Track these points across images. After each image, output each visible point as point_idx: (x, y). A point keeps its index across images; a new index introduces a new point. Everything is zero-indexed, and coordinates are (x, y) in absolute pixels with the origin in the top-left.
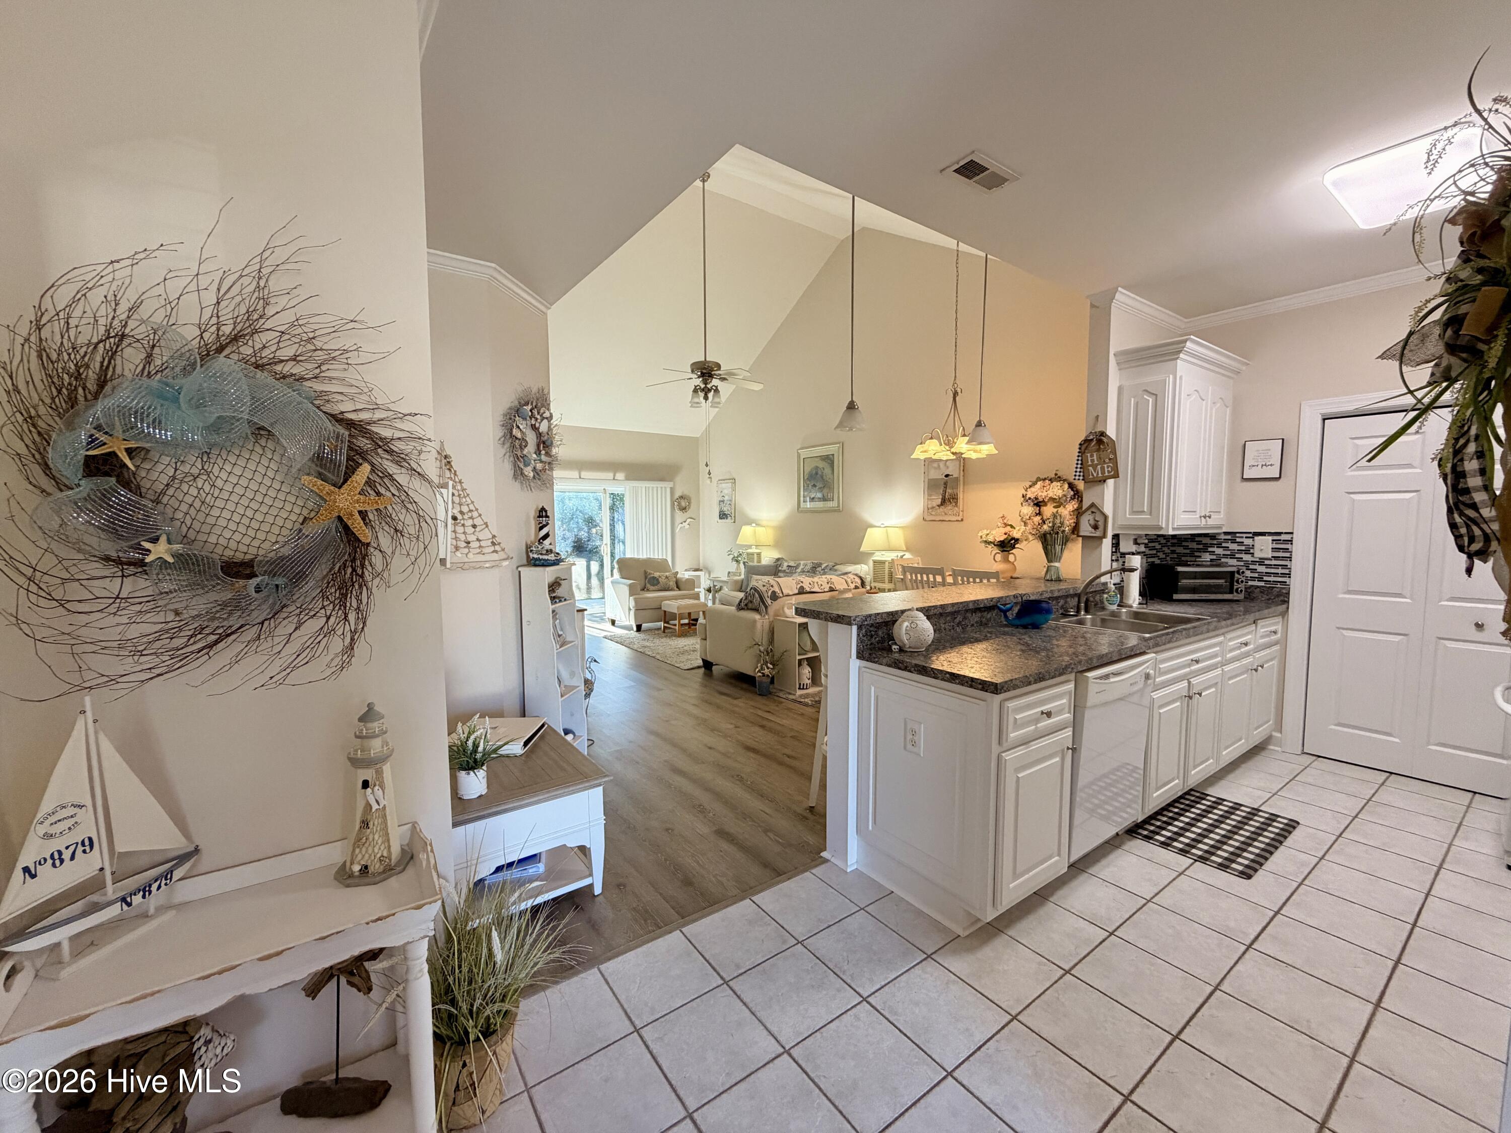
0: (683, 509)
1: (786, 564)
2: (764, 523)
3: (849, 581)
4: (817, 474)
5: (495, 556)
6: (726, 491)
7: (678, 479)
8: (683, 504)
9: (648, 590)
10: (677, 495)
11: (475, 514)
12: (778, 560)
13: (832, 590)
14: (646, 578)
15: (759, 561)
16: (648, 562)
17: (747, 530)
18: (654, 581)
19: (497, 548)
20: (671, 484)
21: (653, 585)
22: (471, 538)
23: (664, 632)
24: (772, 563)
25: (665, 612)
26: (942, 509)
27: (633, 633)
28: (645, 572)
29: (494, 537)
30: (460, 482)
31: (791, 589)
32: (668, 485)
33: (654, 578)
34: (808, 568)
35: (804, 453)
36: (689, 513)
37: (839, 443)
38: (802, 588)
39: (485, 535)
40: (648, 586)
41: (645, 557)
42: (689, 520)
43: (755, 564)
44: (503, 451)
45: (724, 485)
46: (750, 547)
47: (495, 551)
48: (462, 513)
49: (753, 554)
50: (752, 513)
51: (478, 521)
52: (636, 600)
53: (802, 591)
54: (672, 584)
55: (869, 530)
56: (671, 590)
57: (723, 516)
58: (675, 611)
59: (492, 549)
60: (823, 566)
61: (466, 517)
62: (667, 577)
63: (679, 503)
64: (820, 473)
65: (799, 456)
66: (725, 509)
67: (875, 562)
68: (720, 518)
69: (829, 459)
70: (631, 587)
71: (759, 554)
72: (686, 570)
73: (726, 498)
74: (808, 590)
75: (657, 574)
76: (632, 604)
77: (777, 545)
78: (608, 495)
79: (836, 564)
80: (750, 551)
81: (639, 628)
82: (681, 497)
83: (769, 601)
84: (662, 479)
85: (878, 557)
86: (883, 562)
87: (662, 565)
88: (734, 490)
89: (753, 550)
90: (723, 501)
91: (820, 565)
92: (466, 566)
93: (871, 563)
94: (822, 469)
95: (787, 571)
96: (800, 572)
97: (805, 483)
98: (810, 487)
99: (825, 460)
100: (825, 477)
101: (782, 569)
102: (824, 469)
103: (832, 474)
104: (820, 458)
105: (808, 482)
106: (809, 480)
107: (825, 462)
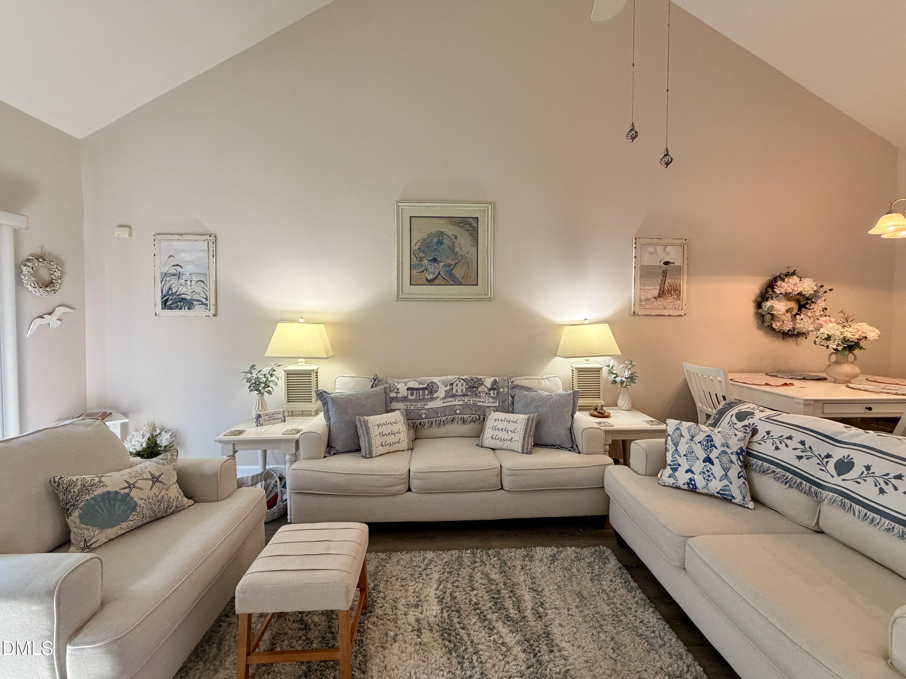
0: (44, 285)
1: (399, 388)
2: (306, 317)
6: (184, 257)
8: (44, 272)
10: (29, 253)
26: (660, 302)
35: (413, 209)
36: (60, 296)
37: (487, 203)
42: (61, 310)
45: (178, 244)
49: (301, 373)
54: (172, 494)
56: (173, 514)
57: (174, 302)
64: (446, 241)
65: (399, 212)
66: (183, 290)
68: (165, 305)
69: (466, 224)
71: (316, 373)
73: (186, 269)
77: (345, 354)
80: (291, 368)
82: (40, 256)
88: (213, 254)
89: (303, 366)
90: (175, 276)
94: (453, 238)
95: (410, 397)
96: (446, 397)
97: (413, 256)
98: (426, 262)
99: (458, 223)
100: (457, 250)
101: (399, 395)
102: (456, 238)
103: (473, 245)
104: (447, 220)
105: (420, 254)
106: (425, 253)
107: (460, 227)
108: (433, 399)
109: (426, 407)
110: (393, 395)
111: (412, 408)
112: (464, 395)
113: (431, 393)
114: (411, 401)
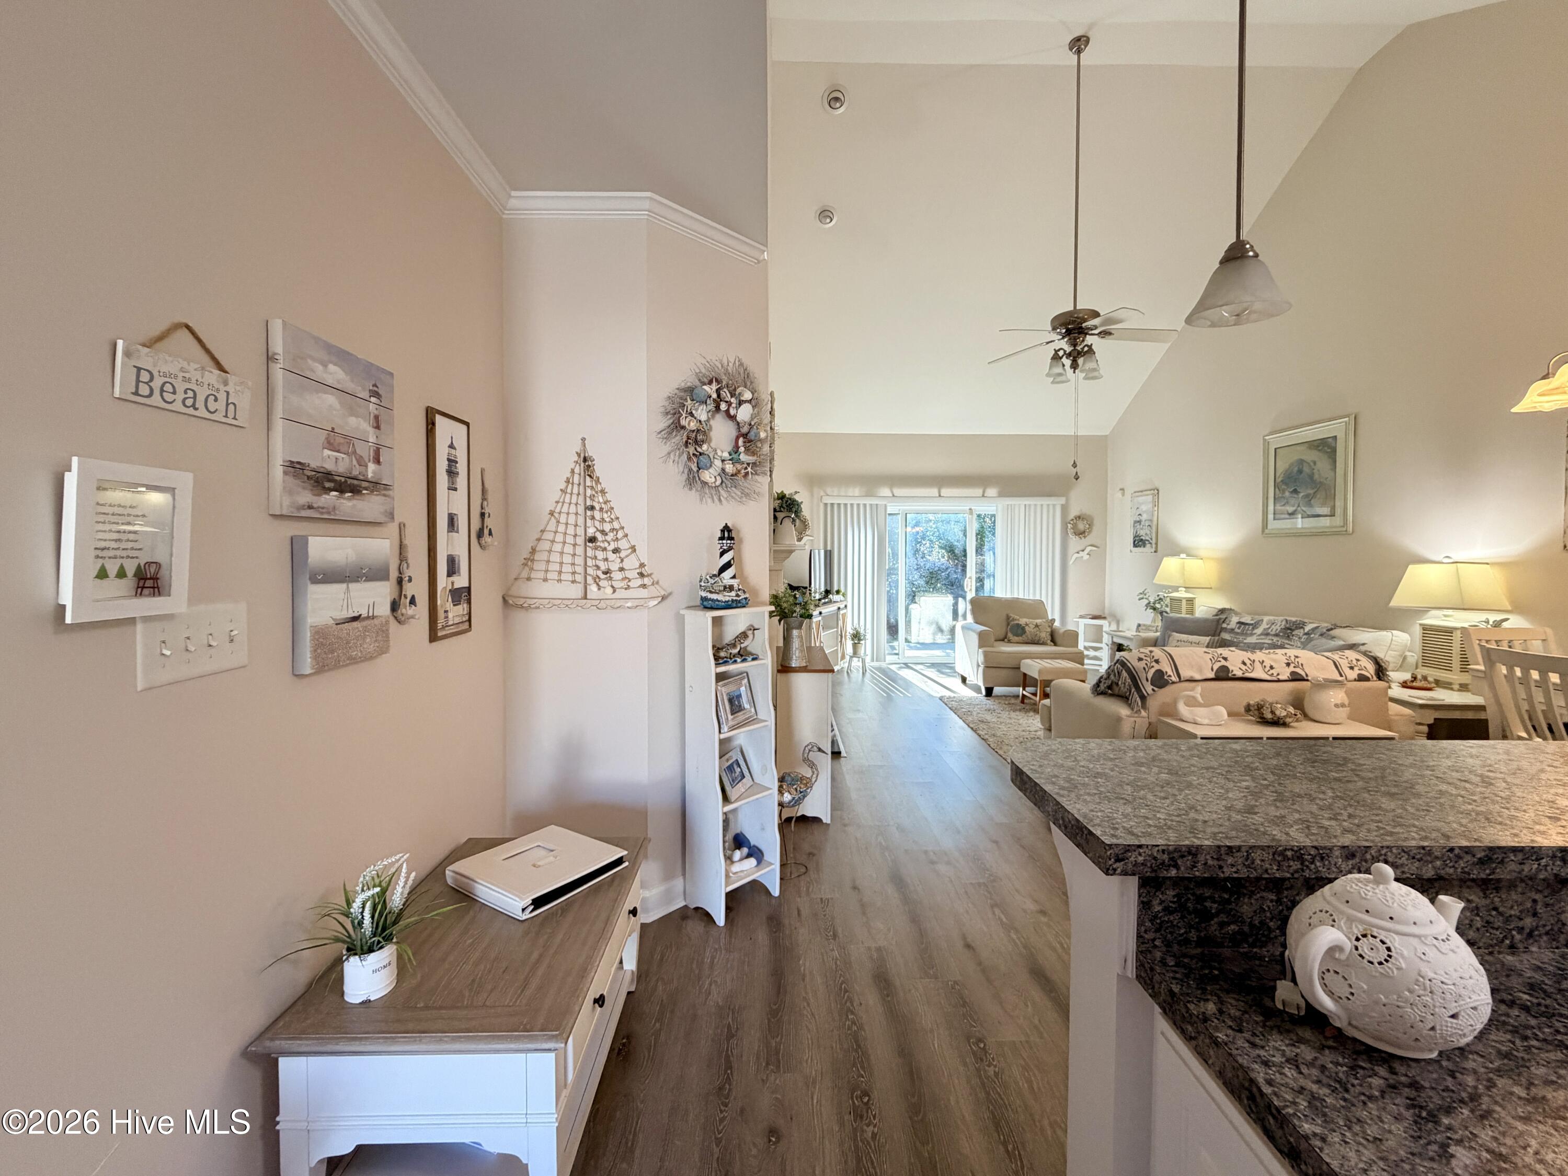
0: (1081, 534)
1: (1235, 620)
2: (1202, 553)
3: (1344, 664)
4: (1300, 471)
5: (644, 593)
6: (1144, 508)
7: (1073, 494)
8: (1081, 526)
9: (1009, 641)
10: (1072, 516)
11: (620, 534)
12: (1222, 611)
13: (1296, 678)
14: (1008, 624)
15: (1191, 611)
16: (1014, 603)
17: (1170, 566)
18: (1019, 630)
19: (646, 581)
20: (1062, 500)
21: (1017, 636)
22: (614, 567)
23: (1023, 702)
24: (1209, 616)
25: (1025, 675)
27: (981, 696)
28: (1008, 617)
29: (642, 565)
30: (603, 492)
31: (1200, 670)
32: (1060, 501)
33: (1018, 625)
34: (1276, 628)
35: (1277, 440)
36: (1090, 539)
37: (1348, 416)
38: (1224, 669)
39: (631, 563)
40: (1010, 635)
41: (1009, 596)
42: (1089, 548)
43: (1183, 615)
44: (667, 448)
45: (1141, 499)
46: (1176, 589)
47: (644, 586)
48: (603, 532)
49: (1179, 600)
50: (1184, 538)
51: (623, 544)
52: (986, 655)
53: (1223, 675)
54: (1045, 635)
55: (1412, 569)
56: (1044, 644)
57: (1139, 542)
58: (1036, 676)
59: (639, 582)
60: (1307, 629)
61: (609, 538)
62: (1037, 626)
63: (1075, 527)
64: (1306, 469)
65: (1266, 444)
66: (1142, 533)
67: (1426, 628)
68: (1135, 546)
69: (1327, 447)
70: (981, 635)
71: (1190, 601)
72: (1081, 617)
73: (1145, 517)
74: (1239, 674)
75: (1023, 621)
76: (981, 659)
77: (1225, 586)
78: (975, 516)
79: (1336, 626)
80: (1175, 595)
81: (989, 692)
82: (1079, 518)
83: (1148, 688)
84: (1050, 495)
85: (1435, 619)
86: (1449, 631)
87: (1037, 608)
88: (1156, 504)
89: (1182, 594)
90: (1140, 522)
91: (1300, 625)
92: (603, 604)
93: (1418, 631)
94: (1312, 464)
95: (1237, 630)
96: (1261, 634)
97: (1277, 489)
98: (1287, 494)
99: (1318, 446)
100: (1316, 477)
101: (1229, 627)
102: (1315, 463)
103: (1332, 469)
104: (1306, 445)
105: (1283, 487)
106: (1286, 484)
107: (1319, 450)
108: (1252, 634)
109: (1245, 641)
110: (1224, 625)
111: (1235, 640)
112: (1277, 635)
113: (1253, 629)
114: (1237, 633)
